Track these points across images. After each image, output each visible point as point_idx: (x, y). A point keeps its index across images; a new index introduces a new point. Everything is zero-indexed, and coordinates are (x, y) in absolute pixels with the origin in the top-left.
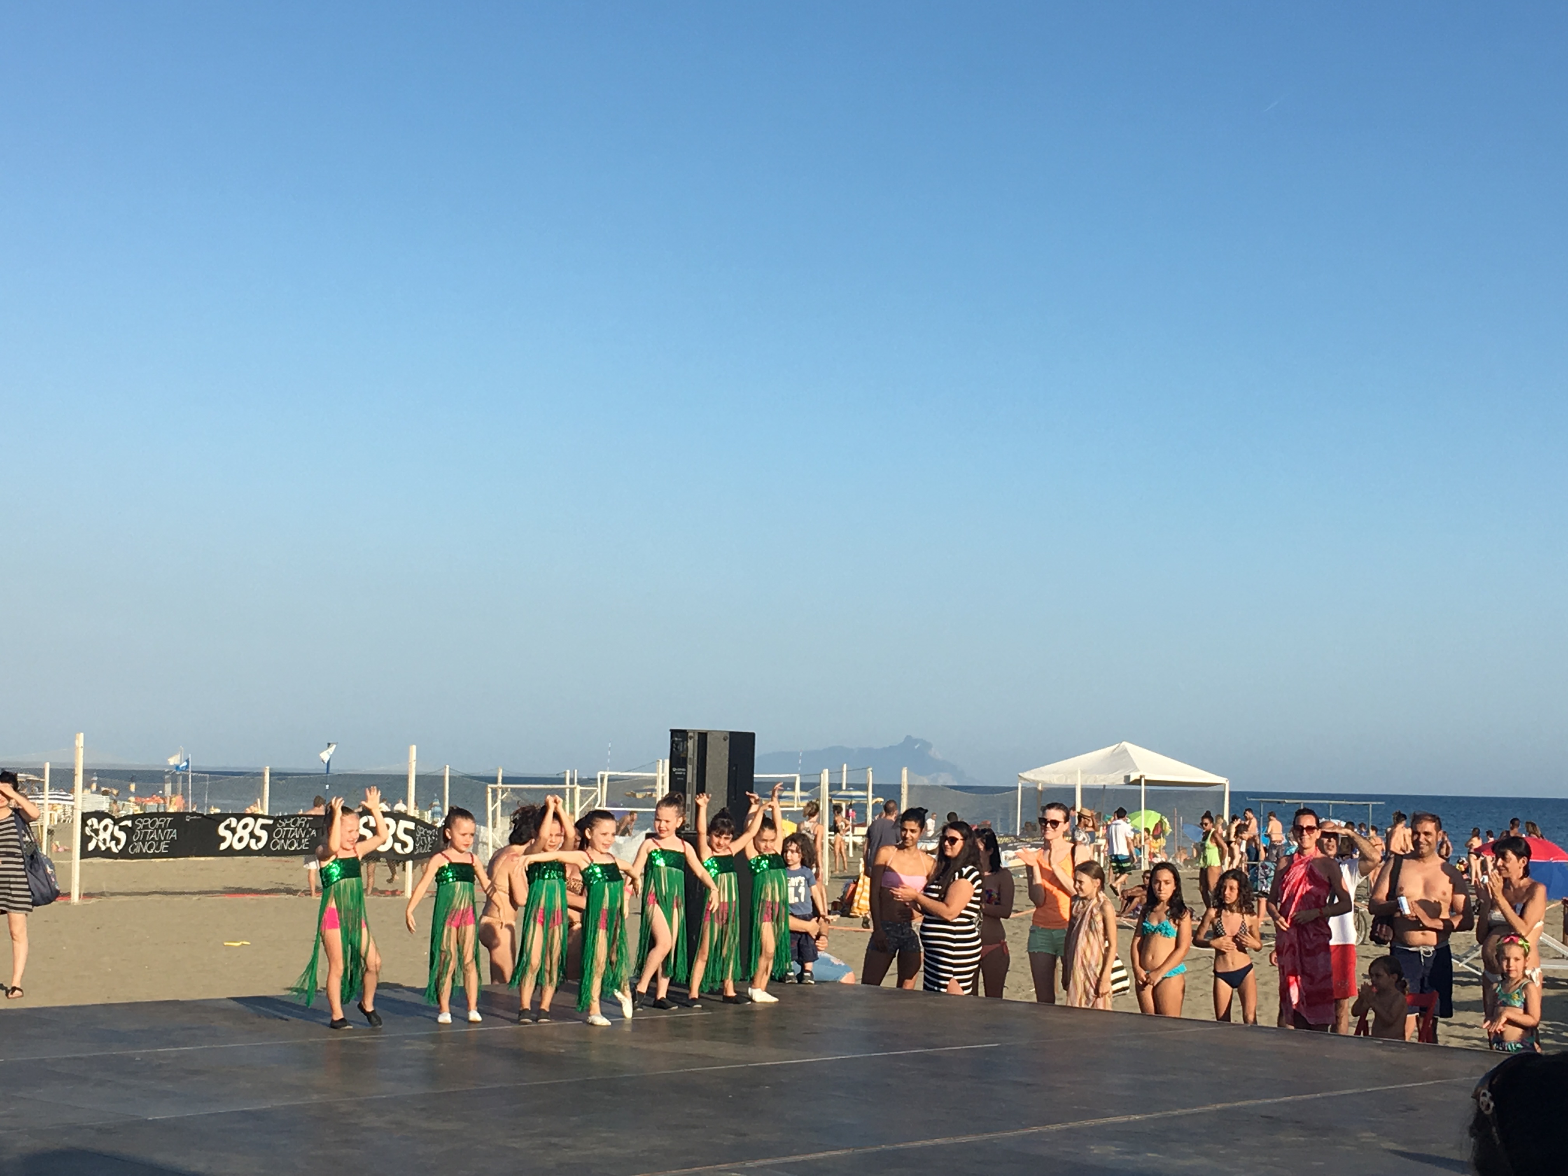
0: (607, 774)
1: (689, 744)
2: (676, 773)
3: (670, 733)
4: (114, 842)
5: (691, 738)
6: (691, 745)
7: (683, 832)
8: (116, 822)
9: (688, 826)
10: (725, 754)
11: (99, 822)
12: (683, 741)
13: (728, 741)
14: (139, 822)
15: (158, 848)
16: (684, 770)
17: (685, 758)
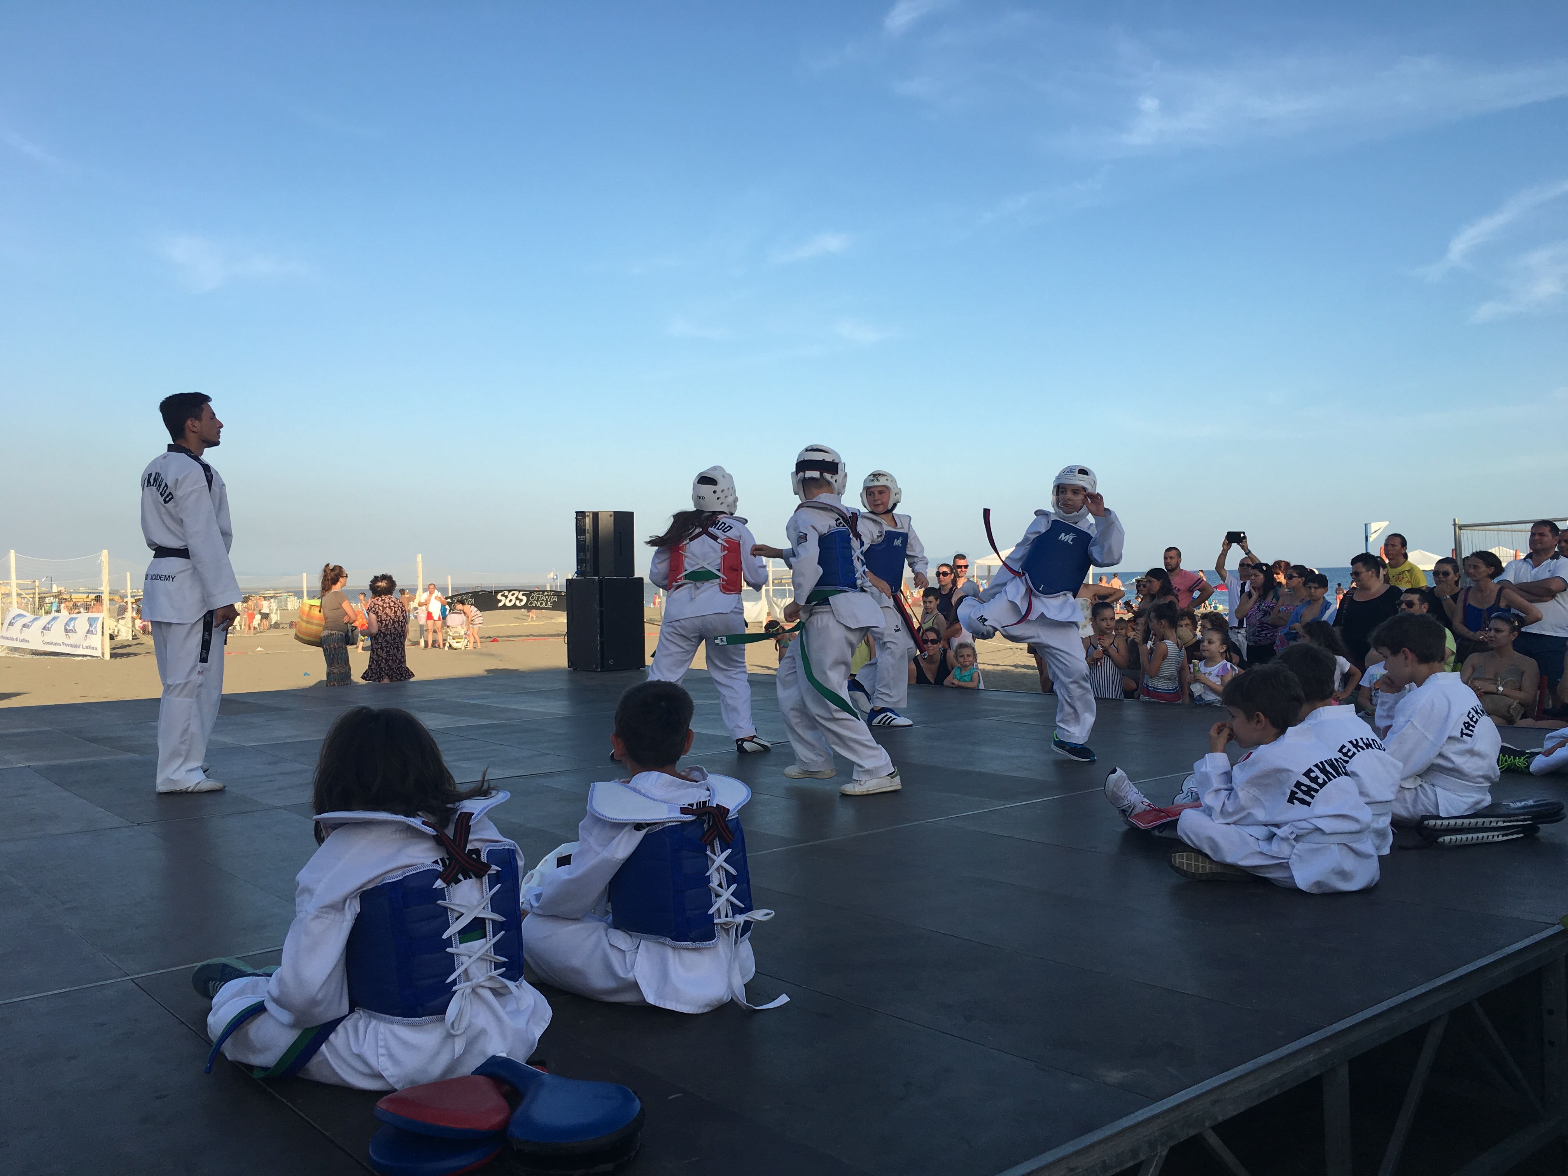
1: (586, 520)
2: (580, 539)
3: (575, 515)
5: (588, 516)
6: (588, 521)
12: (583, 519)
16: (584, 537)
17: (585, 530)
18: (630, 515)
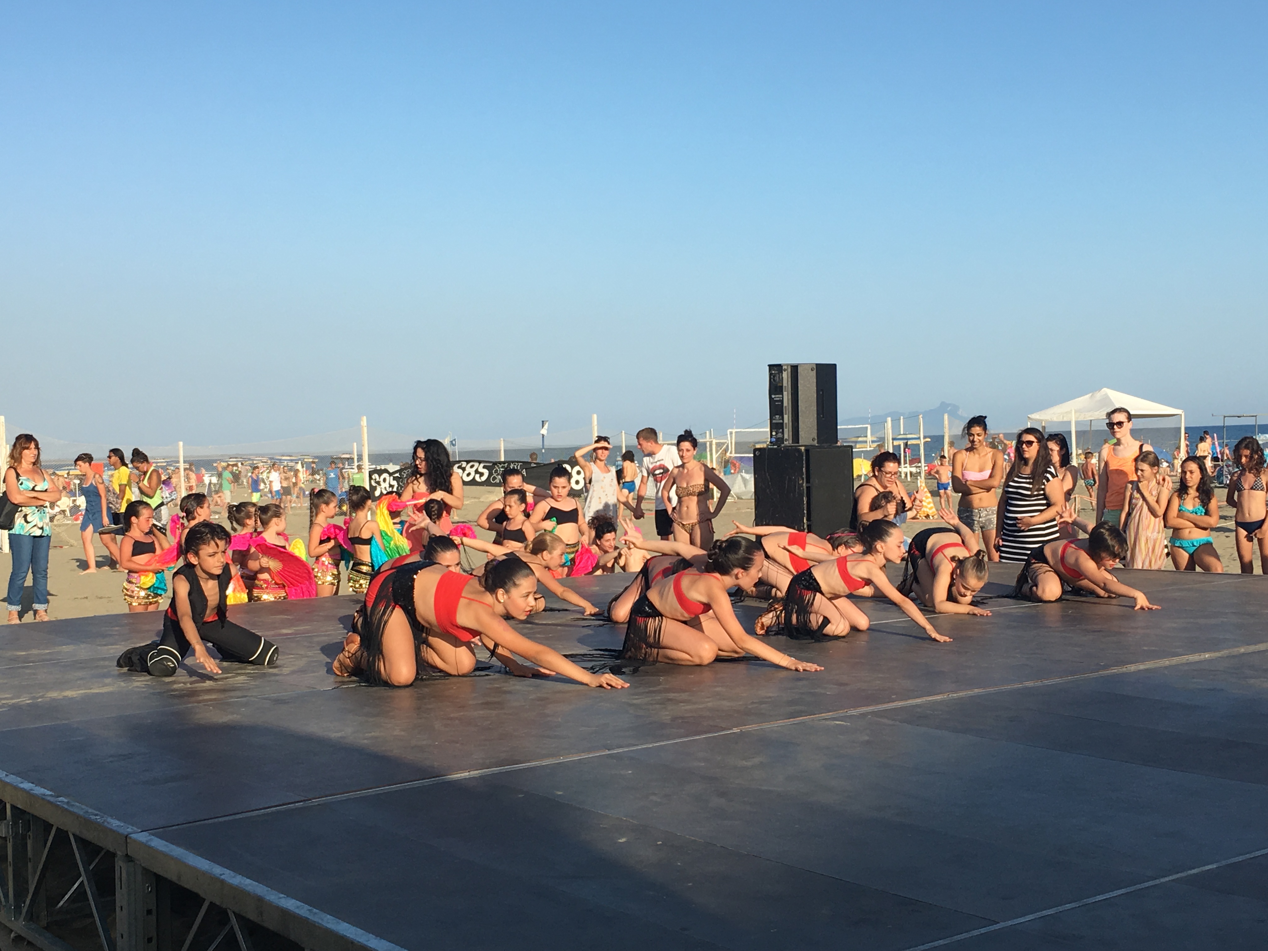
1: (784, 375)
2: (775, 399)
3: (768, 367)
5: (785, 370)
8: (391, 475)
10: (814, 382)
11: (380, 476)
12: (779, 373)
13: (815, 371)
16: (781, 396)
17: (782, 387)
18: (832, 368)
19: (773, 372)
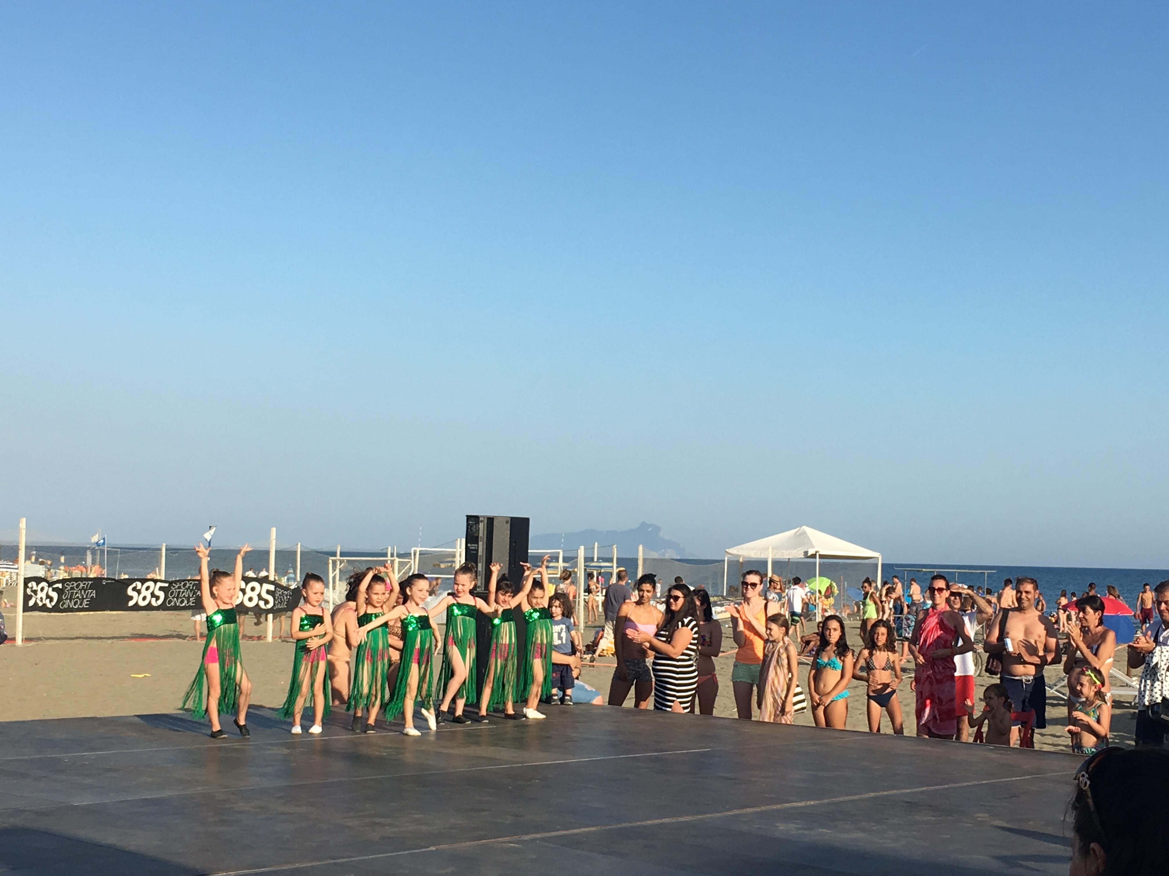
0: (418, 549)
1: (480, 526)
2: (471, 548)
3: (466, 518)
4: (48, 600)
5: (482, 521)
6: (482, 527)
7: (475, 592)
8: (50, 584)
9: (479, 587)
10: (507, 534)
11: (37, 585)
12: (475, 524)
13: (509, 524)
14: (67, 584)
15: (81, 604)
16: (476, 545)
17: (478, 537)
18: (526, 522)
19: (471, 522)
